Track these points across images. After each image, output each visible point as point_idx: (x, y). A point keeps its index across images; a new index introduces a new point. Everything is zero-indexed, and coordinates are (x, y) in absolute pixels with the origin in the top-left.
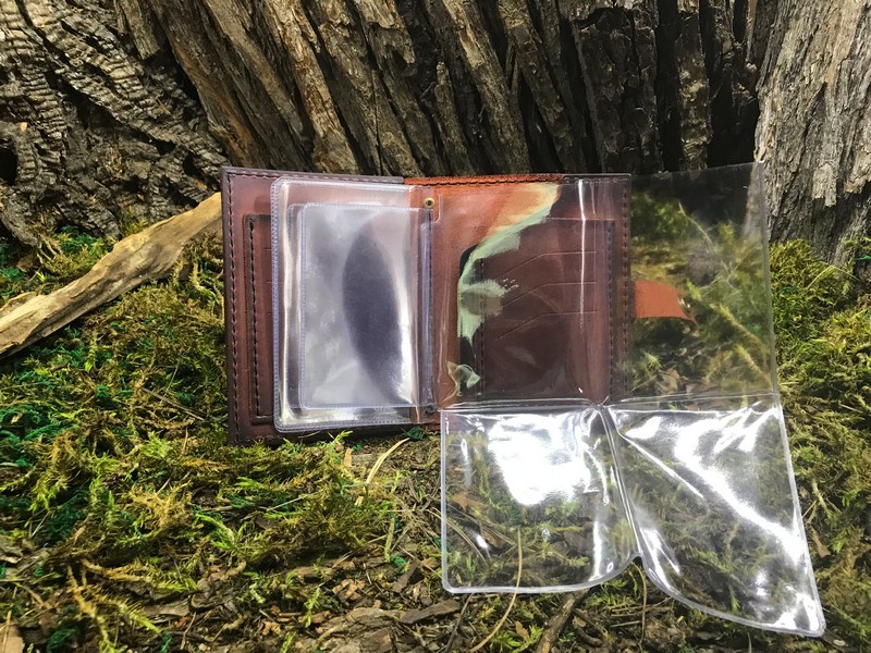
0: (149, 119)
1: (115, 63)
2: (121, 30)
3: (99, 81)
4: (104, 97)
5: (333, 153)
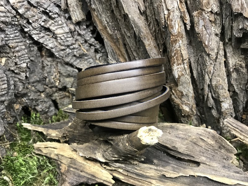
0: (75, 56)
1: (58, 25)
2: (63, 6)
3: (48, 35)
5: (181, 87)
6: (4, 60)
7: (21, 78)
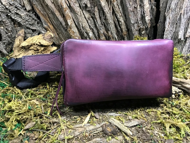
0: (30, 24)
1: (21, 12)
2: (22, 4)
3: (18, 16)
4: (19, 20)
5: (73, 29)
6: (2, 27)
7: (9, 35)
